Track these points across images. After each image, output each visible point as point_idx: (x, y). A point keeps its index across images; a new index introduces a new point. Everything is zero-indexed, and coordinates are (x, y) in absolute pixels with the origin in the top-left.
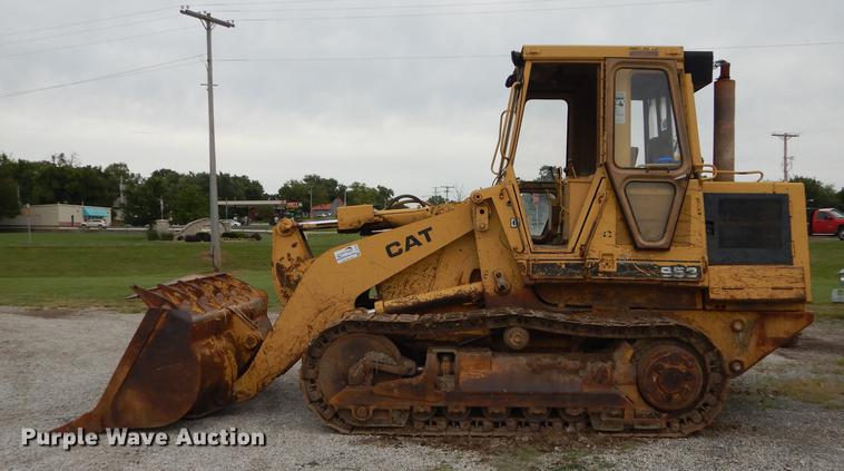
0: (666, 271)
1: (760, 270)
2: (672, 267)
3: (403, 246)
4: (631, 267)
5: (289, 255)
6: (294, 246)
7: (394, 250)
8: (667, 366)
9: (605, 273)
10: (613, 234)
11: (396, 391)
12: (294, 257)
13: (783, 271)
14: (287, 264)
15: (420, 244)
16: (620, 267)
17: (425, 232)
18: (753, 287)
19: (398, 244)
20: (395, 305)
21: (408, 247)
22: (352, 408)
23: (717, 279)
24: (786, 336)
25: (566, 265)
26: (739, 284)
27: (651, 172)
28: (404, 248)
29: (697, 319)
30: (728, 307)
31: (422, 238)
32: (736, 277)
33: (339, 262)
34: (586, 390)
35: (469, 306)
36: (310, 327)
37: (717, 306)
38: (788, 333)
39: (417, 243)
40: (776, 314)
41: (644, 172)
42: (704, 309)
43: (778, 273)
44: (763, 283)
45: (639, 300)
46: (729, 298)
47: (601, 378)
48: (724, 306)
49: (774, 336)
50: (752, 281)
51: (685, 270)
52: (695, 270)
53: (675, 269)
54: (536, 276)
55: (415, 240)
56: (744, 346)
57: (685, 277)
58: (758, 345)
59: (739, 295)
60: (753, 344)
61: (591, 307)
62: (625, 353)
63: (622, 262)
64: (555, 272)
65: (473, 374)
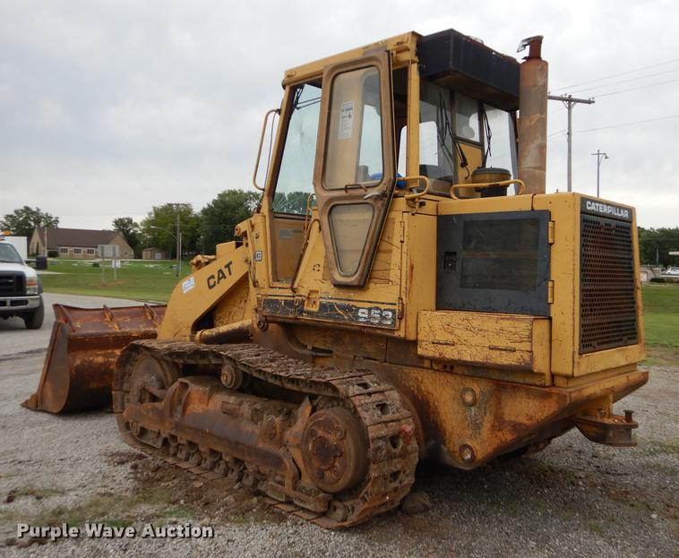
0: (363, 314)
1: (477, 319)
2: (370, 309)
3: (216, 279)
4: (332, 306)
7: (212, 282)
9: (309, 313)
10: (321, 268)
13: (506, 324)
16: (323, 307)
17: (227, 266)
18: (466, 343)
19: (213, 277)
21: (219, 280)
23: (428, 329)
24: (528, 422)
25: (285, 302)
26: (450, 338)
27: (351, 192)
28: (217, 281)
29: (426, 381)
30: (457, 369)
31: (226, 271)
32: (448, 328)
33: (184, 292)
34: (260, 445)
37: (445, 367)
38: (531, 418)
39: (224, 277)
40: (515, 387)
41: (343, 193)
42: (432, 369)
43: (498, 326)
44: (477, 339)
46: (437, 355)
47: (273, 435)
48: (452, 367)
49: (513, 419)
50: (465, 335)
51: (381, 315)
52: (390, 314)
53: (373, 311)
55: (223, 273)
56: (477, 426)
57: (380, 323)
58: (493, 428)
59: (450, 353)
60: (487, 426)
61: (331, 352)
62: (305, 409)
63: (324, 301)
64: (277, 309)
65: (196, 407)
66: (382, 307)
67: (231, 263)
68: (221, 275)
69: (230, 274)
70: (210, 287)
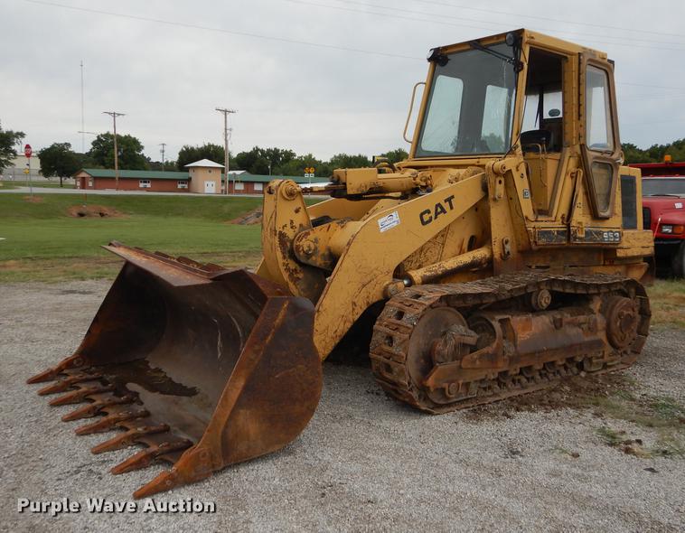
0: (605, 235)
2: (608, 232)
3: (433, 214)
4: (591, 232)
5: (292, 222)
6: (297, 211)
7: (426, 217)
8: (625, 312)
9: (581, 239)
10: (581, 206)
11: (478, 362)
12: (296, 224)
14: (290, 233)
15: (445, 212)
16: (586, 234)
17: (449, 200)
18: (634, 246)
19: (428, 212)
20: (428, 274)
21: (437, 214)
22: (446, 385)
25: (558, 231)
27: (604, 155)
28: (433, 217)
31: (446, 206)
32: (627, 240)
33: (382, 231)
34: (586, 339)
35: (474, 272)
36: (354, 304)
39: (443, 211)
40: (633, 266)
42: (604, 265)
43: (644, 236)
44: (638, 243)
45: (575, 260)
46: (625, 255)
50: (634, 243)
51: (614, 235)
52: (618, 234)
53: (610, 234)
54: (540, 242)
55: (442, 208)
57: (614, 241)
62: (596, 305)
63: (587, 229)
64: (552, 239)
65: (523, 336)
66: (614, 230)
67: (453, 197)
68: (439, 210)
69: (452, 208)
70: (424, 223)
